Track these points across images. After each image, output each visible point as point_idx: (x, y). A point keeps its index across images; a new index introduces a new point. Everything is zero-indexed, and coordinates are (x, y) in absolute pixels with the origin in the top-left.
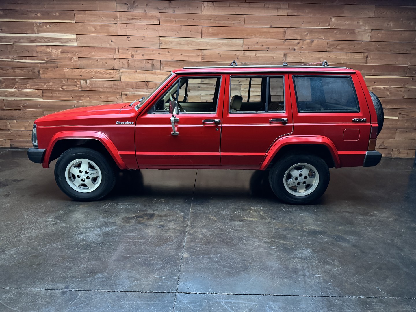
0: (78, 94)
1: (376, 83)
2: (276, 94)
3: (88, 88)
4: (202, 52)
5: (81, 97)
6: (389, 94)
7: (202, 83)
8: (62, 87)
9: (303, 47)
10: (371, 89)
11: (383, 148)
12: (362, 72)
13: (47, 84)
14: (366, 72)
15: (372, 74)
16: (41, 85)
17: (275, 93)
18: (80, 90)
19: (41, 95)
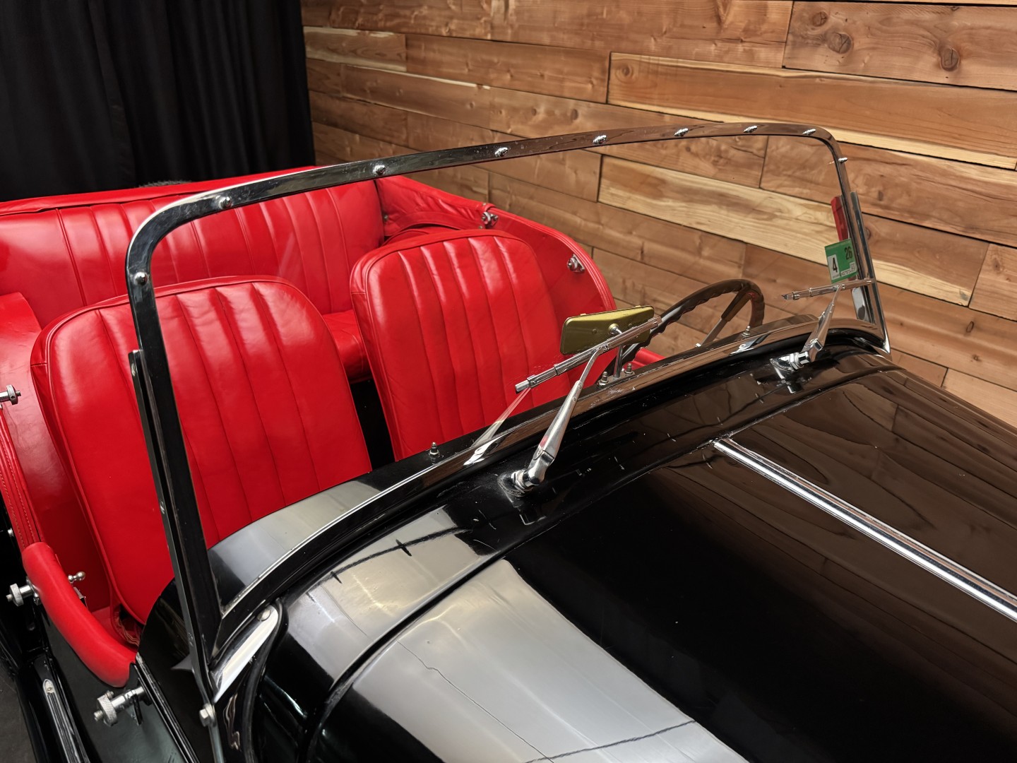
0: (485, 57)
3: (510, 31)
5: (490, 70)
8: (447, 25)
13: (416, 13)
16: (405, 17)
18: (489, 37)
19: (404, 56)
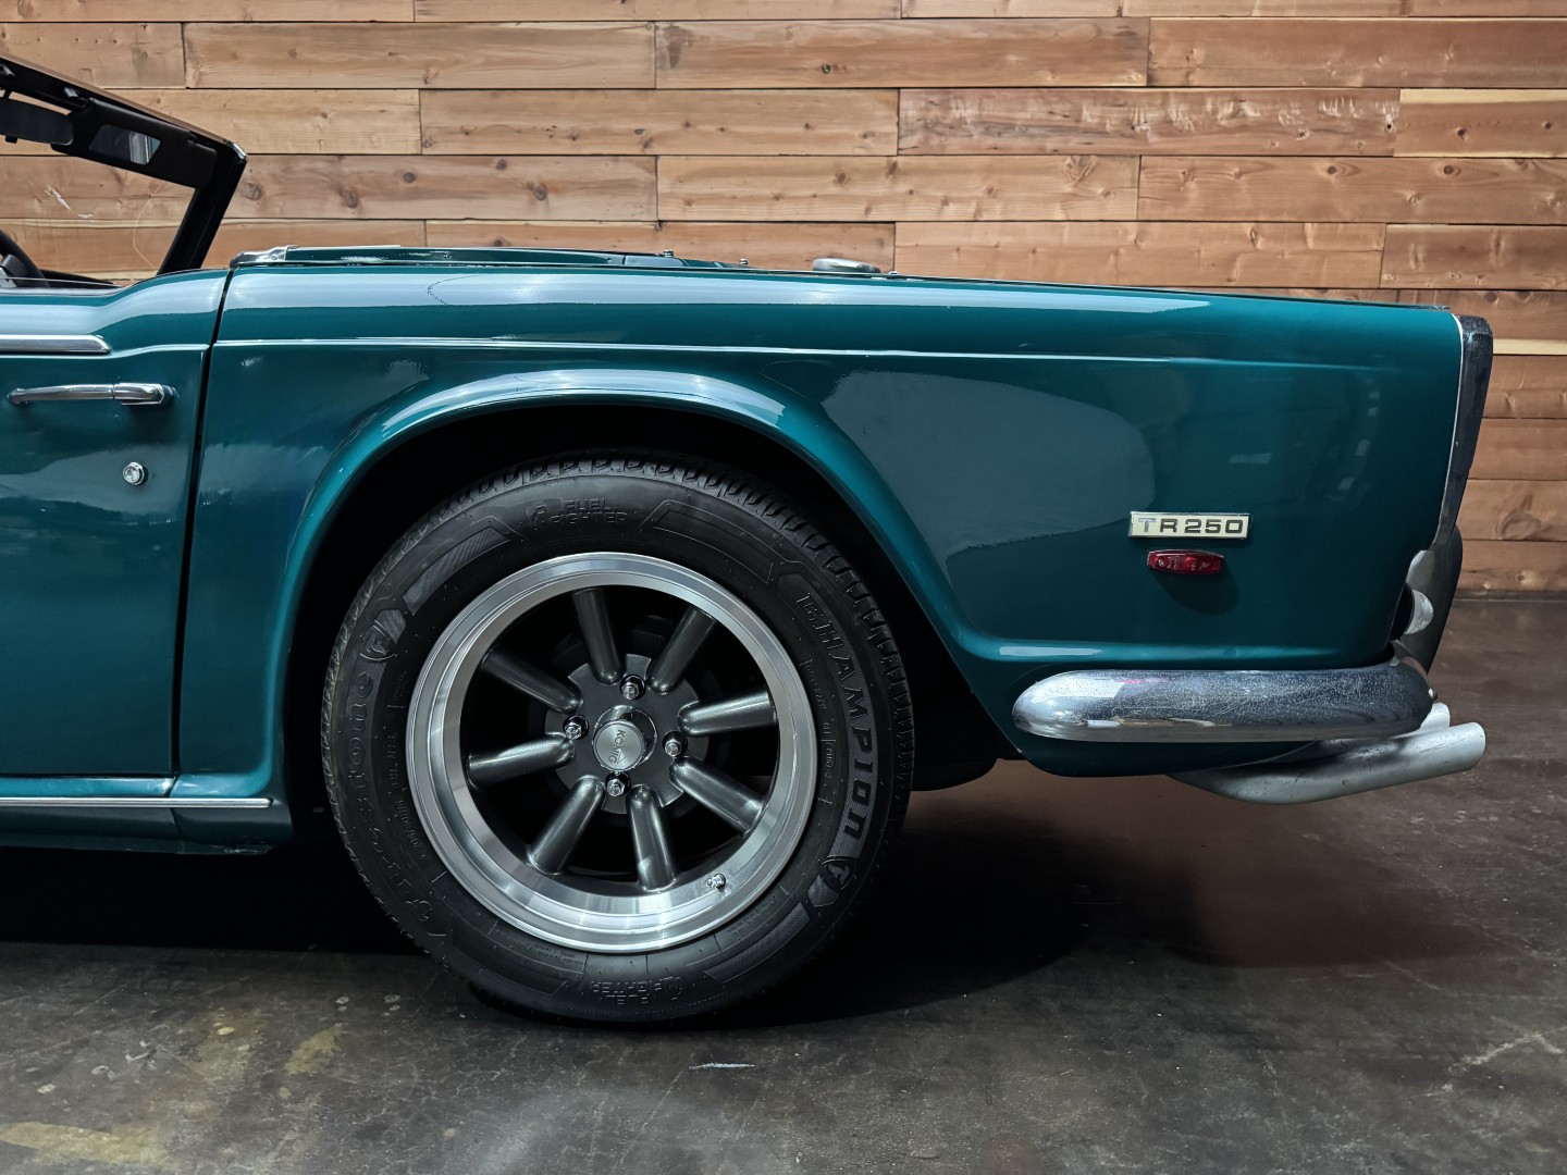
1: (1466, 137)
2: (868, 211)
6: (1554, 202)
7: (425, 152)
10: (1443, 175)
11: (1527, 533)
12: (1377, 66)
14: (1405, 69)
15: (1444, 76)
17: (862, 208)
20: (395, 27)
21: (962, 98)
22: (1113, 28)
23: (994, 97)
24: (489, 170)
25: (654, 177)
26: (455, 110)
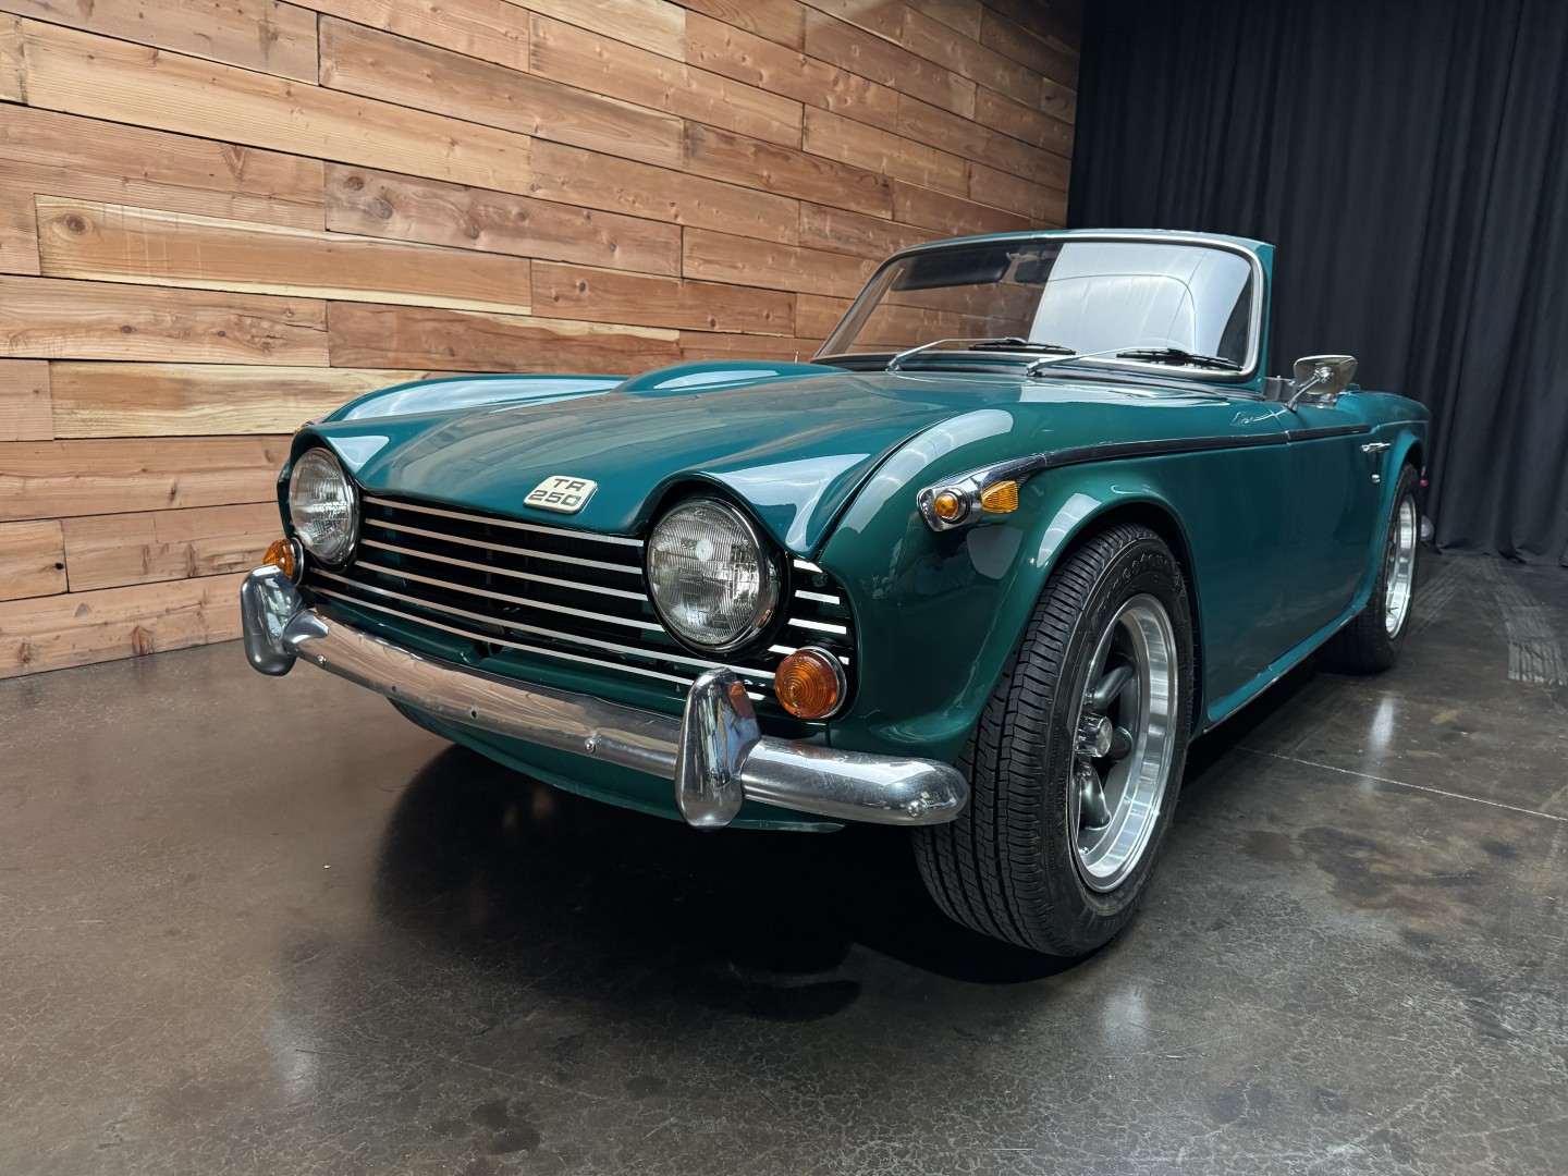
4: (531, 23)
9: (846, 101)
20: (516, 75)
21: (825, 212)
22: (880, 181)
23: (836, 215)
24: (579, 221)
25: (680, 243)
26: (556, 162)
